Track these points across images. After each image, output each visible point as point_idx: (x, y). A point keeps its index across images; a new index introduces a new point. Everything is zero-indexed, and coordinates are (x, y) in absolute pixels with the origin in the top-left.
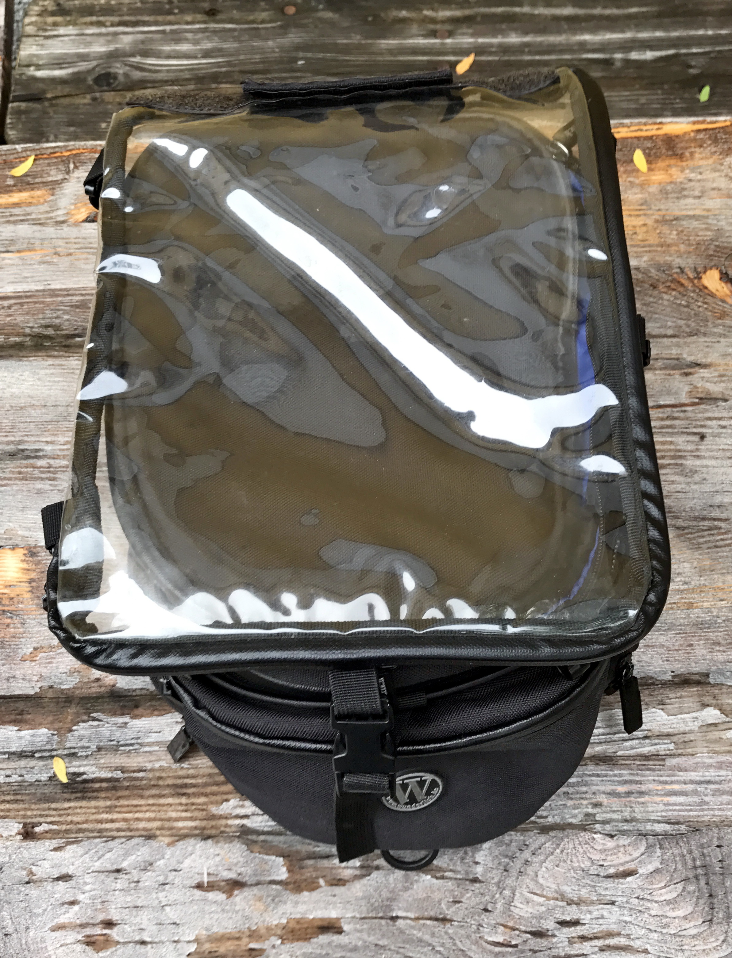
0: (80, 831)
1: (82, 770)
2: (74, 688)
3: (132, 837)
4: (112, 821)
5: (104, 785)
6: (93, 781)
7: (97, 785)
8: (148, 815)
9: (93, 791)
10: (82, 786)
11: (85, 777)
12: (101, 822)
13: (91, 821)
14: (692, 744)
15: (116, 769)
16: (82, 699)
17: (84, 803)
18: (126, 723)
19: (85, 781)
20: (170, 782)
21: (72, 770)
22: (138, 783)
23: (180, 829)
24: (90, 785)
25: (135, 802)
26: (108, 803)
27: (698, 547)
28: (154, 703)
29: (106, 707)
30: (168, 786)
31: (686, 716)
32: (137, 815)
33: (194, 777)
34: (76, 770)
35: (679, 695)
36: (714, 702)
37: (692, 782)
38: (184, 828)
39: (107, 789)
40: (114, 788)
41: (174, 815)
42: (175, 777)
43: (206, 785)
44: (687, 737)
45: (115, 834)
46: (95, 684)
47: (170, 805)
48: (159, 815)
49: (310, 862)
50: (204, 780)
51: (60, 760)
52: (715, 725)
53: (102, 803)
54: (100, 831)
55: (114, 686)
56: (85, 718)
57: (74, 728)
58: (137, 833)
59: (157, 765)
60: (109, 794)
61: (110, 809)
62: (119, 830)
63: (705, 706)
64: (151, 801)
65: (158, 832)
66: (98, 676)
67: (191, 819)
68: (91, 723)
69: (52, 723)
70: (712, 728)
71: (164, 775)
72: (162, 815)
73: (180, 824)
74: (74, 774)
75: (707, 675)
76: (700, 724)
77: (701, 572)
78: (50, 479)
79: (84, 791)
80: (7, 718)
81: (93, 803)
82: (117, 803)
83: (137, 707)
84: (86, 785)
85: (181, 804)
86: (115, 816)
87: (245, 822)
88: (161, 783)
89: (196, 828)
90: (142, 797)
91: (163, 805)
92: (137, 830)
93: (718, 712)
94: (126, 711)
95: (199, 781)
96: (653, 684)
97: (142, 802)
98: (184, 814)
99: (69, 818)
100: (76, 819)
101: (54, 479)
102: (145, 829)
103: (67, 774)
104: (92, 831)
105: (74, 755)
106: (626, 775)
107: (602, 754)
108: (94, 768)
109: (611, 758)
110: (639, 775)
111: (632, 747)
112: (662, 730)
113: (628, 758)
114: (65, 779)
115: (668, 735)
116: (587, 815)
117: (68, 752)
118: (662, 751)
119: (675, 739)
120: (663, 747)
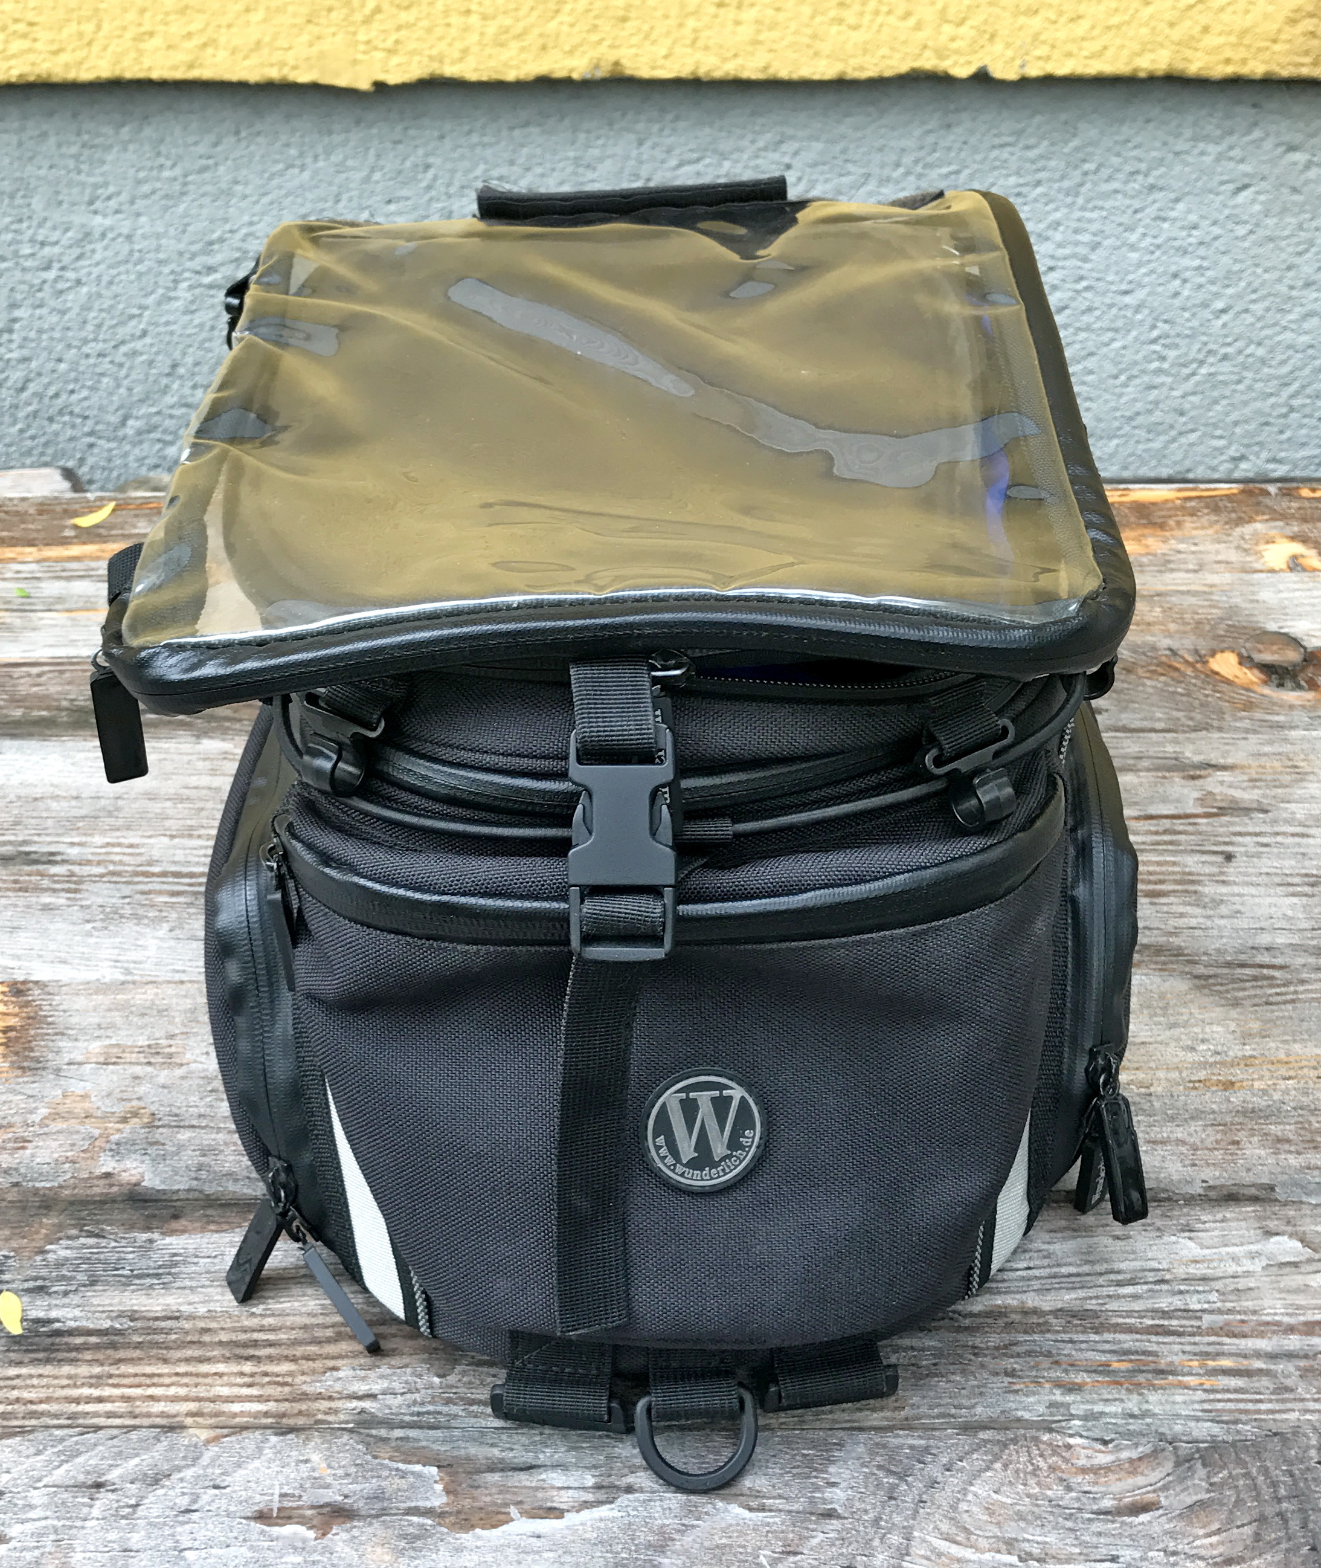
0: (33, 1415)
1: (54, 1314)
2: (61, 1187)
3: (135, 1428)
4: (100, 1400)
5: (93, 1340)
6: (71, 1333)
7: (79, 1340)
8: (172, 1391)
9: (70, 1350)
10: (49, 1340)
11: (57, 1325)
12: (77, 1401)
13: (58, 1400)
14: (1253, 1294)
15: (121, 1315)
16: (72, 1203)
17: (48, 1370)
18: (151, 1241)
19: (58, 1333)
20: (224, 1337)
21: (34, 1314)
22: (160, 1338)
23: (235, 1415)
24: (66, 1339)
25: (149, 1370)
26: (97, 1370)
27: (1236, 1003)
28: (209, 1212)
29: (117, 1215)
30: (221, 1343)
31: (1236, 1249)
32: (151, 1391)
33: (272, 1329)
34: (41, 1314)
35: (1219, 1216)
36: (1289, 1229)
37: (1258, 1354)
38: (242, 1414)
39: (97, 1347)
40: (114, 1346)
41: (225, 1391)
42: (234, 1330)
43: (295, 1343)
44: (1242, 1284)
45: (102, 1421)
46: (102, 1182)
47: (220, 1375)
48: (194, 1392)
49: (496, 1477)
50: (293, 1335)
51: (13, 1296)
52: (1295, 1265)
53: (83, 1370)
54: (73, 1416)
55: (137, 1184)
56: (74, 1232)
57: (48, 1247)
58: (146, 1422)
59: (202, 1310)
60: (100, 1356)
61: (97, 1381)
62: (110, 1415)
63: (1269, 1234)
64: (182, 1368)
65: (189, 1421)
66: (110, 1170)
67: (259, 1399)
68: (82, 1240)
69: (7, 1241)
70: (1287, 1270)
71: (213, 1325)
72: (202, 1392)
73: (236, 1407)
74: (38, 1321)
75: (1272, 1188)
76: (1264, 1263)
77: (1246, 1037)
78: (68, 891)
79: (51, 1349)
81: (66, 1369)
82: (113, 1370)
83: (176, 1217)
84: (58, 1340)
85: (242, 1374)
86: (107, 1392)
87: (367, 1404)
88: (206, 1338)
89: (266, 1414)
90: (165, 1361)
91: (206, 1375)
92: (148, 1415)
93: (1299, 1245)
94: (155, 1224)
95: (282, 1336)
96: (1169, 1199)
97: (164, 1369)
98: (246, 1391)
99: (15, 1394)
100: (26, 1395)
101: (76, 891)
102: (162, 1415)
103: (22, 1320)
104: (56, 1416)
105: (41, 1290)
106: (1128, 1341)
107: (1076, 1306)
108: (77, 1312)
109: (1095, 1314)
110: (1152, 1343)
111: (1136, 1297)
112: (1193, 1270)
113: (1129, 1313)
114: (16, 1329)
115: (1204, 1279)
116: (1052, 1405)
117: (31, 1284)
118: (1194, 1303)
119: (1218, 1285)
120: (1195, 1297)
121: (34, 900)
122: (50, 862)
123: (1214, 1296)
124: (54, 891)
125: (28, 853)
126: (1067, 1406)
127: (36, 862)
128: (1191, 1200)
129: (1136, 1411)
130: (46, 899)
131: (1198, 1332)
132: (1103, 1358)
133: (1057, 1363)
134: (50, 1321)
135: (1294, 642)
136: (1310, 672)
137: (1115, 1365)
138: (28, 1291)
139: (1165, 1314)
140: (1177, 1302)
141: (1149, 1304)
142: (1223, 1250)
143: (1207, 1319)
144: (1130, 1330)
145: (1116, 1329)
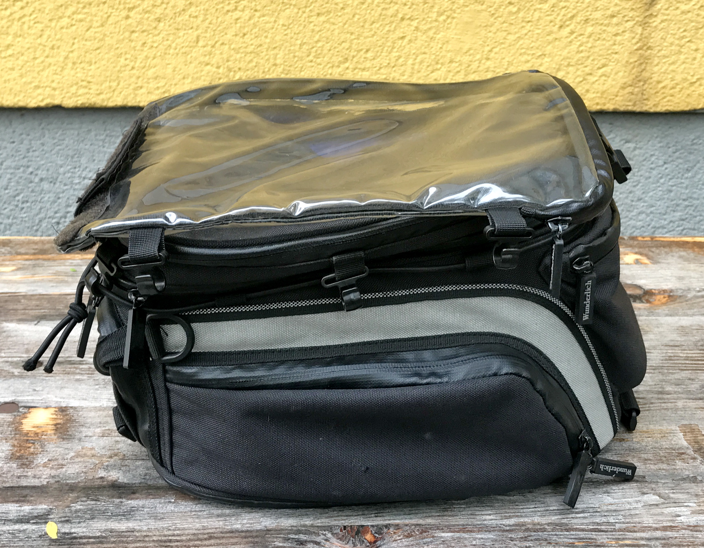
1: (73, 531)
2: (79, 482)
5: (92, 540)
6: (81, 538)
7: (84, 541)
9: (80, 544)
10: (71, 541)
11: (74, 535)
14: (638, 516)
15: (105, 530)
16: (84, 488)
18: (121, 502)
19: (75, 538)
20: (155, 538)
21: (63, 530)
22: (125, 539)
24: (78, 540)
28: (150, 491)
29: (105, 492)
30: (153, 541)
31: (629, 500)
33: (178, 535)
34: (67, 531)
35: (621, 487)
36: (653, 492)
37: (642, 539)
39: (93, 543)
40: (101, 542)
42: (160, 536)
43: (190, 540)
44: (633, 512)
46: (99, 480)
50: (188, 537)
51: (54, 524)
52: (657, 505)
55: (116, 481)
56: (85, 499)
57: (72, 505)
59: (145, 528)
60: (95, 546)
63: (644, 494)
66: (103, 475)
68: (88, 502)
69: (52, 502)
70: (653, 507)
71: (151, 534)
74: (65, 533)
75: (644, 477)
76: (643, 504)
79: (72, 544)
80: (11, 499)
83: (134, 493)
84: (74, 541)
88: (147, 539)
93: (658, 497)
94: (123, 496)
95: (184, 538)
96: (597, 481)
103: (58, 533)
105: (67, 521)
106: (582, 534)
107: (557, 522)
108: (84, 530)
109: (567, 525)
110: (594, 535)
111: (584, 518)
112: (610, 507)
113: (582, 524)
114: (54, 536)
115: (615, 511)
117: (63, 519)
118: (611, 520)
119: (622, 513)
120: (612, 518)
121: (72, 377)
122: (80, 364)
123: (620, 517)
124: (82, 374)
125: (71, 361)
127: (74, 364)
130: (78, 377)
131: (615, 530)
132: (571, 541)
133: (550, 543)
134: (71, 533)
135: (640, 287)
136: (647, 297)
137: (577, 544)
138: (61, 522)
139: (598, 524)
140: (604, 520)
141: (591, 520)
142: (624, 500)
143: (618, 526)
144: (583, 530)
145: (576, 530)
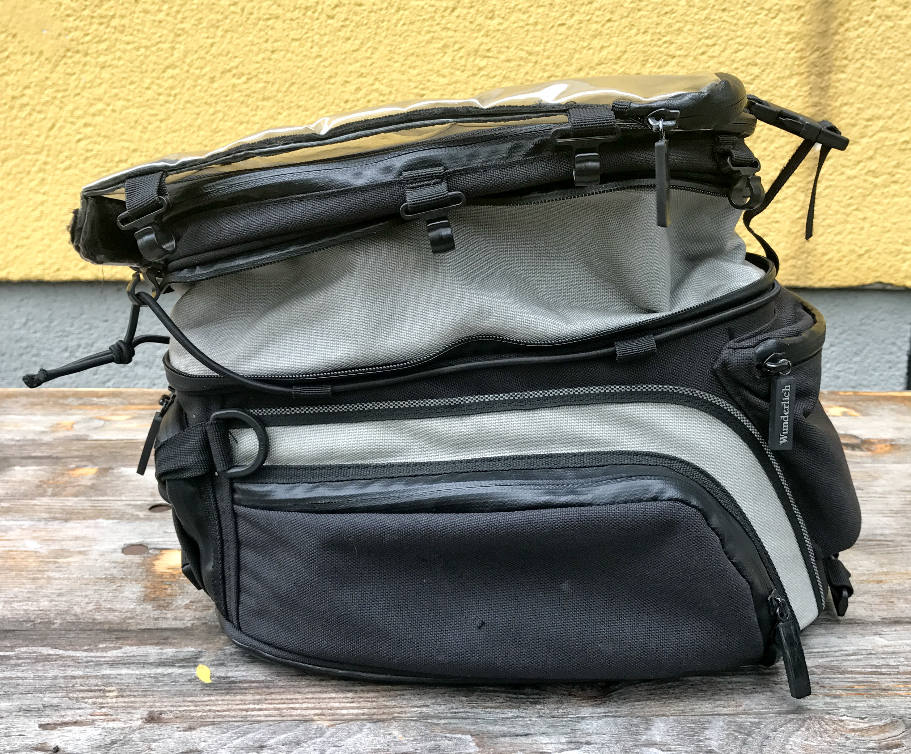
0: (219, 716)
1: (230, 674)
3: (283, 721)
4: (260, 710)
5: (255, 685)
6: (241, 682)
7: (245, 685)
8: (305, 705)
9: (241, 689)
10: (228, 685)
11: (232, 679)
12: (247, 710)
13: (234, 710)
15: (271, 675)
17: (228, 697)
19: (233, 682)
21: (218, 674)
23: (344, 715)
24: (238, 685)
25: (289, 697)
26: (258, 697)
31: (907, 641)
32: (291, 706)
34: (223, 675)
38: (348, 714)
39: (257, 688)
40: (268, 687)
41: (337, 705)
45: (263, 719)
47: (334, 698)
48: (318, 705)
49: (507, 739)
51: (205, 668)
53: (250, 697)
54: (246, 716)
58: (290, 718)
60: (259, 691)
61: (259, 702)
62: (266, 716)
64: (310, 696)
65: (316, 718)
67: (358, 708)
69: (200, 645)
72: (323, 705)
73: (344, 712)
74: (220, 677)
79: (230, 689)
80: (150, 642)
81: (239, 697)
82: (268, 697)
84: (233, 685)
85: (347, 698)
86: (264, 706)
87: (424, 709)
89: (363, 714)
90: (299, 693)
91: (325, 698)
92: (291, 716)
96: (863, 623)
97: (299, 696)
98: (349, 705)
99: (208, 708)
100: (214, 708)
102: (299, 715)
103: (211, 677)
104: (234, 717)
105: (221, 665)
106: (860, 678)
107: (827, 664)
108: (244, 674)
109: (839, 667)
110: (874, 678)
111: (858, 660)
112: (886, 649)
113: (857, 667)
114: (208, 680)
115: (893, 653)
116: (825, 704)
117: (216, 662)
118: (892, 662)
119: (903, 655)
120: (892, 660)
123: (902, 660)
126: (835, 704)
128: (874, 623)
129: (875, 705)
131: (899, 673)
132: (849, 684)
133: (823, 687)
134: (227, 677)
135: (855, 437)
137: (856, 687)
138: (214, 665)
139: (877, 667)
140: (882, 662)
141: (867, 662)
142: (901, 642)
143: (902, 669)
144: (860, 673)
145: (851, 672)
